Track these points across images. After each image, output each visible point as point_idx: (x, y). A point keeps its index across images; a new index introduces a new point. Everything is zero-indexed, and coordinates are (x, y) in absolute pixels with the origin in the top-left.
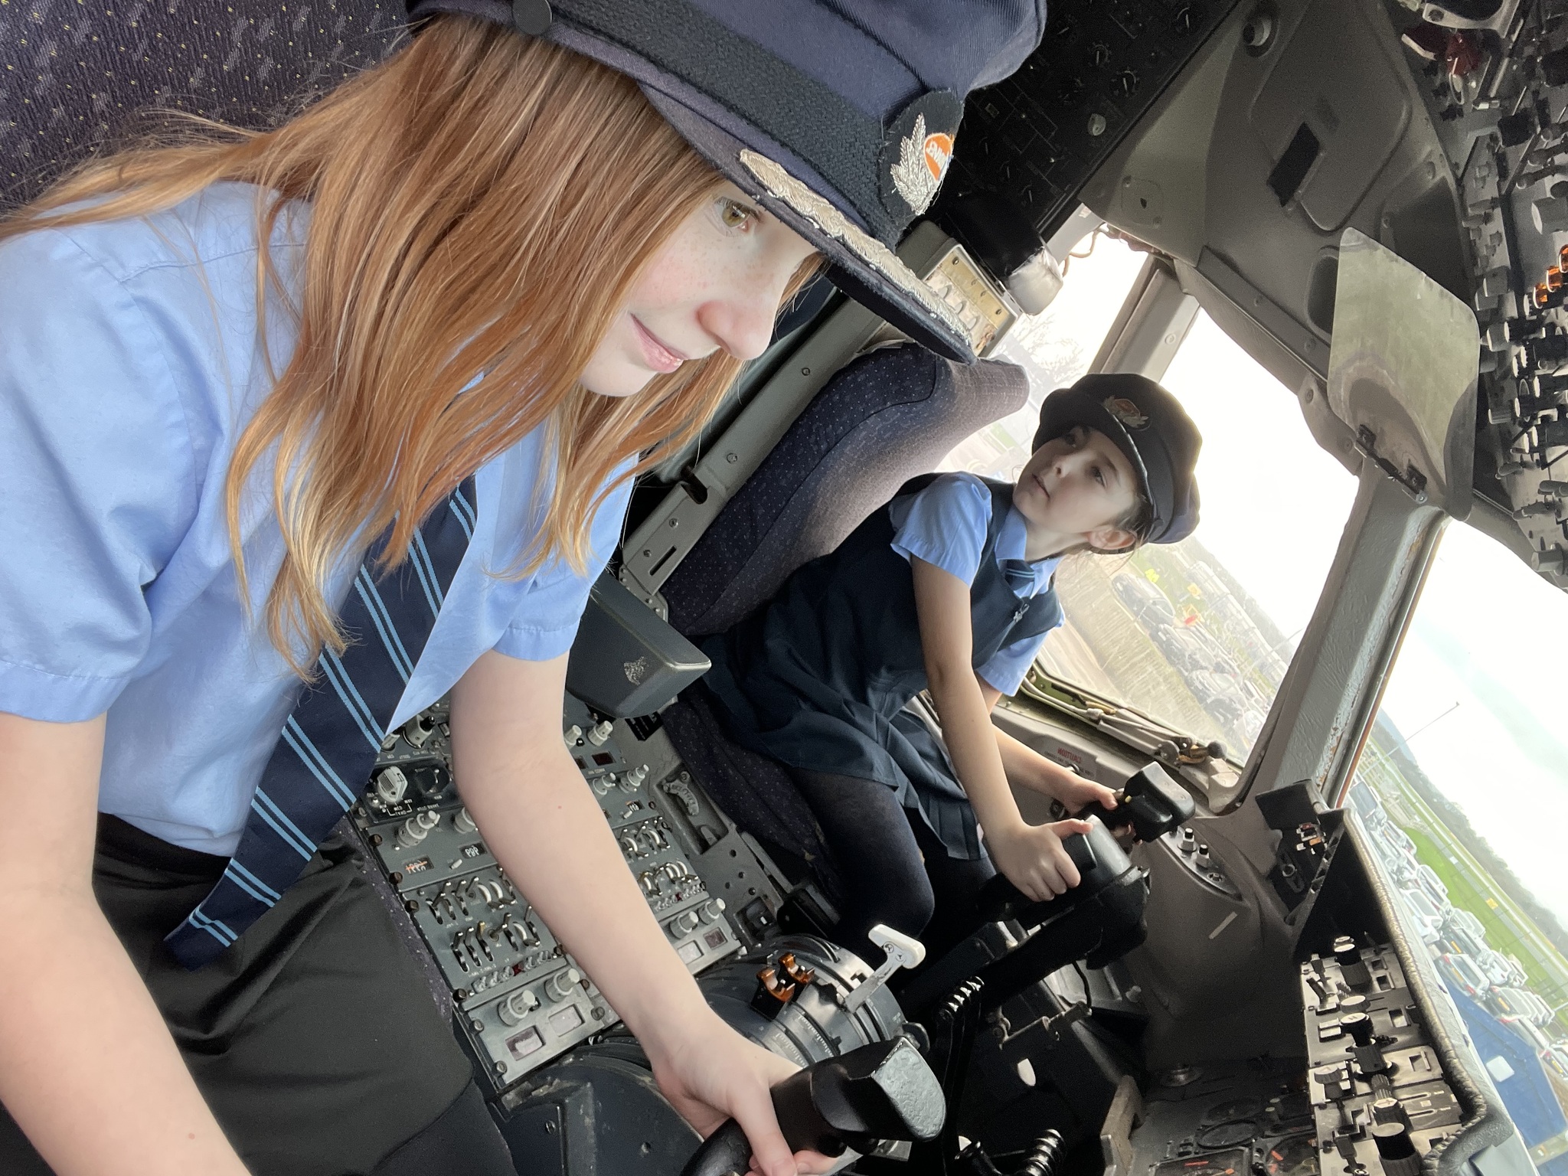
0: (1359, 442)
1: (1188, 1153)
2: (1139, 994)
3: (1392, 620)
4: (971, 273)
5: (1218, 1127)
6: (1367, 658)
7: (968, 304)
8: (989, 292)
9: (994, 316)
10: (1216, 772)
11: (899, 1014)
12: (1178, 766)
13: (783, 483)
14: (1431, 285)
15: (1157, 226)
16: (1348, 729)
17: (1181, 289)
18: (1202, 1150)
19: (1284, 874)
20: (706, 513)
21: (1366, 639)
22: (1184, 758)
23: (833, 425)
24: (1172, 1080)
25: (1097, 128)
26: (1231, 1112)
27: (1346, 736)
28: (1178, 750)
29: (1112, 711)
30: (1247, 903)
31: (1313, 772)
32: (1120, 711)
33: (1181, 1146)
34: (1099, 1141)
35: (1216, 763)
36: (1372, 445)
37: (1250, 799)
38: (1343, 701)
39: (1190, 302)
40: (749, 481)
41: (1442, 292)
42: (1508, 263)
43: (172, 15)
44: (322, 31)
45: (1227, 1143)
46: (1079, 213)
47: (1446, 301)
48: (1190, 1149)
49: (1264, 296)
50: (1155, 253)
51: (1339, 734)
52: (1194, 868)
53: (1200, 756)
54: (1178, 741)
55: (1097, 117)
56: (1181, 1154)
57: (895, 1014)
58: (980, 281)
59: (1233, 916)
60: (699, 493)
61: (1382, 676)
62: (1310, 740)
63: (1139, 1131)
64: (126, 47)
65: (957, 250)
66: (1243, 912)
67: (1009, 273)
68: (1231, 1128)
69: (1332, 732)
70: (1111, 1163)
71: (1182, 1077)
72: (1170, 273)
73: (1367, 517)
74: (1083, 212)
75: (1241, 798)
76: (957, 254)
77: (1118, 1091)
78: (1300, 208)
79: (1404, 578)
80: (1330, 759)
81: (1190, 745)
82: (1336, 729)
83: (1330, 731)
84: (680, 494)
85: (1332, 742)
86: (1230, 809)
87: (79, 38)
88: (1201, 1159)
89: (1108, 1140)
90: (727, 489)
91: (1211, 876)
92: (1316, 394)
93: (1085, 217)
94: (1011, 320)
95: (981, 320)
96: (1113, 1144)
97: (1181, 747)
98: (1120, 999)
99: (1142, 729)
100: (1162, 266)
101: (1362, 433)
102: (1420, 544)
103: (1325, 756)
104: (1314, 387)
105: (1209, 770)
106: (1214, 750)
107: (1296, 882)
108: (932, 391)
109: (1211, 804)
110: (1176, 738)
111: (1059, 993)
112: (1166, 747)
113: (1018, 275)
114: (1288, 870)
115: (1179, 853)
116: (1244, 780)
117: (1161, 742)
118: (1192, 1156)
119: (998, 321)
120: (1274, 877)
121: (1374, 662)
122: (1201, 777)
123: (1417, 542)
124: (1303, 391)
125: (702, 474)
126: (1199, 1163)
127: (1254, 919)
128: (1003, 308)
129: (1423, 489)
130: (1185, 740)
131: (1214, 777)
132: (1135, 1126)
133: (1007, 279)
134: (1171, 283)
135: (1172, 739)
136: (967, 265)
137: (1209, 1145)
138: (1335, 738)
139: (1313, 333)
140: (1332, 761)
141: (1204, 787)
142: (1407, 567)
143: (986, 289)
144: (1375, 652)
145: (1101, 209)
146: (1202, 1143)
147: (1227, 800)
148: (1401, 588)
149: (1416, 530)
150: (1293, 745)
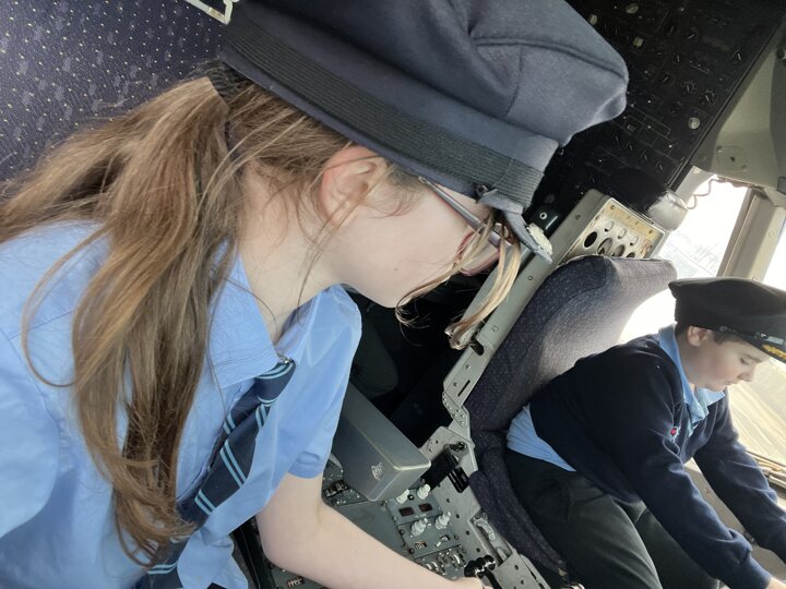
4: (625, 213)
7: (628, 229)
8: (640, 222)
9: (648, 235)
17: (772, 204)
20: (484, 360)
23: (548, 306)
25: (694, 124)
39: (780, 211)
40: (505, 341)
46: (694, 171)
50: (750, 187)
55: (693, 118)
58: (631, 216)
60: (479, 350)
67: (647, 209)
76: (612, 203)
84: (470, 351)
90: (494, 346)
93: (697, 173)
100: (757, 193)
108: (605, 281)
113: (654, 210)
125: (480, 339)
133: (647, 212)
134: (765, 201)
136: (620, 208)
143: (637, 220)
145: (706, 167)
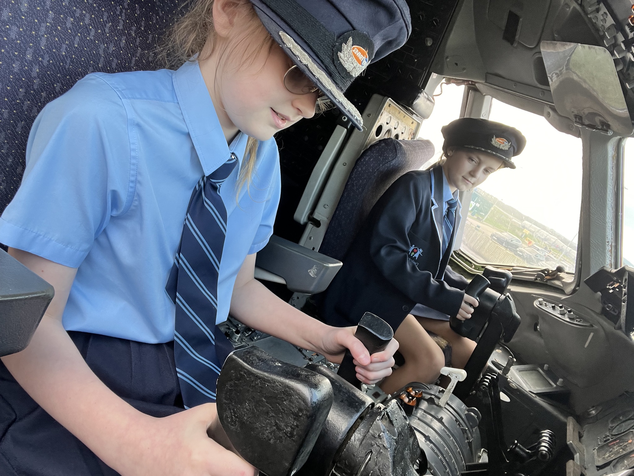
0: (576, 122)
1: (609, 440)
2: (563, 381)
3: (615, 189)
4: (397, 109)
5: (618, 425)
6: (611, 209)
7: (400, 122)
8: (406, 115)
9: (411, 125)
10: (563, 278)
11: (464, 405)
12: (546, 281)
13: (349, 208)
14: (584, 47)
15: (465, 71)
16: (613, 241)
17: (482, 94)
18: (614, 437)
19: (608, 309)
20: (322, 230)
21: (608, 201)
22: (548, 277)
23: (362, 180)
24: (589, 414)
25: (429, 43)
26: (621, 418)
27: (613, 244)
28: (544, 275)
29: (510, 269)
30: (596, 327)
31: (605, 263)
32: (514, 268)
33: (604, 438)
34: (567, 446)
35: (561, 274)
36: (582, 120)
37: (582, 283)
38: (607, 229)
39: (487, 98)
40: (335, 212)
41: (589, 47)
42: (613, 22)
43: (76, 47)
44: (131, 45)
45: (625, 430)
46: (432, 77)
47: (592, 50)
48: (608, 438)
49: (516, 83)
50: (467, 85)
51: (610, 244)
52: (568, 320)
53: (554, 275)
54: (543, 271)
55: (428, 39)
56: (605, 441)
57: (462, 405)
58: (402, 112)
59: (592, 334)
60: (317, 224)
61: (620, 214)
62: (599, 250)
63: (583, 438)
64: (63, 63)
65: (389, 101)
66: (595, 331)
67: (412, 103)
68: (623, 424)
69: (607, 244)
70: (576, 453)
71: (593, 412)
72: (476, 90)
73: (590, 152)
74: (434, 76)
75: (578, 285)
76: (390, 102)
77: (568, 424)
78: (519, 43)
79: (615, 171)
80: (610, 255)
81: (548, 271)
82: (608, 242)
83: (606, 243)
84: (310, 226)
85: (608, 248)
86: (574, 291)
87: (45, 63)
88: (615, 440)
89: (571, 443)
90: (328, 218)
91: (577, 321)
92: (551, 112)
93: (435, 78)
94: (418, 125)
95: (407, 128)
96: (574, 446)
97: (545, 273)
98: (555, 386)
99: (526, 272)
100: (472, 88)
101: (576, 118)
102: (616, 155)
103: (607, 255)
104: (550, 110)
105: (559, 278)
106: (560, 269)
107: (614, 311)
108: (396, 154)
109: (566, 292)
110: (541, 270)
111: (528, 390)
112: (539, 276)
113: (416, 103)
114: (609, 307)
115: (560, 316)
116: (577, 277)
117: (536, 274)
118: (611, 440)
119: (414, 126)
120: (604, 313)
121: (614, 209)
122: (557, 283)
123: (615, 155)
124: (545, 114)
125: (316, 216)
126: (615, 442)
127: (602, 333)
128: (414, 121)
129: (610, 129)
130: (545, 270)
131: (563, 280)
132: (580, 437)
133: (412, 106)
134: (478, 93)
135: (540, 271)
136: (394, 106)
137: (617, 433)
138: (609, 246)
139: (542, 89)
140: (611, 256)
141: (561, 286)
142: (614, 166)
143: (405, 114)
144: (613, 205)
145: (440, 72)
146: (613, 434)
147: (572, 287)
148: (615, 175)
149: (612, 149)
150: (592, 254)
